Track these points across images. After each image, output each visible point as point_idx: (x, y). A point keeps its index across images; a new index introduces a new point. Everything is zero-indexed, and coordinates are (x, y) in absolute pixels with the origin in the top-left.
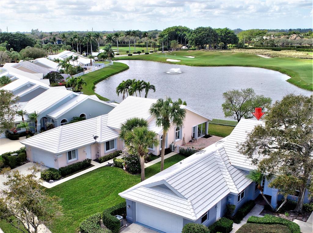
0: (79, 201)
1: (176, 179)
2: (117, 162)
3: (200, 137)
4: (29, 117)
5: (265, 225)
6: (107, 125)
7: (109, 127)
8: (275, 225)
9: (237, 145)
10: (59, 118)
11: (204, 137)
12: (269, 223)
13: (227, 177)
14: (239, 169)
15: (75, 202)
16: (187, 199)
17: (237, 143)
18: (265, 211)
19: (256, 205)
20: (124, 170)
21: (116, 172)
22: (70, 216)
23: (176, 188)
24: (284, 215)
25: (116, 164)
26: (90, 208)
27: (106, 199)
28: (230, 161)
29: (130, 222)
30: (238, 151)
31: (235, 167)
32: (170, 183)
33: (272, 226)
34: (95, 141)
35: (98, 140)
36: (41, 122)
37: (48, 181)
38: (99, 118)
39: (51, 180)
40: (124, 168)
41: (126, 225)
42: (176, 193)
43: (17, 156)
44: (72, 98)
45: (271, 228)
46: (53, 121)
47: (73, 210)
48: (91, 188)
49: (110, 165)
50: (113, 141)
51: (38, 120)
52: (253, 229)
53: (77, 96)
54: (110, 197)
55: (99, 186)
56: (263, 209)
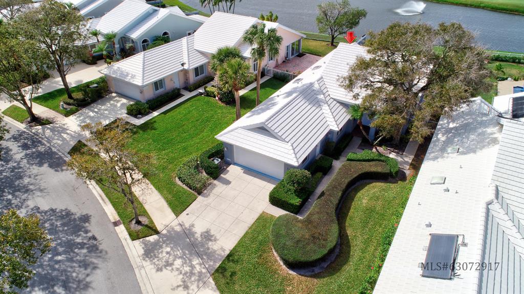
0: (172, 140)
1: (276, 120)
2: (208, 91)
3: (293, 56)
4: (105, 38)
5: (364, 163)
6: (195, 48)
7: (197, 51)
8: (374, 163)
9: (338, 78)
10: (139, 38)
11: (297, 56)
12: (369, 160)
13: (326, 112)
14: (338, 102)
15: (168, 141)
16: (288, 142)
17: (338, 76)
18: (363, 144)
19: (354, 137)
20: (216, 100)
21: (208, 102)
22: (164, 159)
23: (276, 131)
24: (381, 148)
25: (208, 94)
26: (184, 148)
27: (201, 136)
28: (329, 93)
29: (229, 164)
30: (339, 85)
31: (335, 100)
32: (269, 125)
33: (371, 163)
34: (182, 68)
35: (186, 67)
36: (119, 43)
37: (135, 116)
38: (184, 40)
39: (138, 116)
40: (217, 98)
41: (225, 167)
42: (276, 136)
43: (96, 87)
44: (152, 14)
45: (370, 166)
46: (133, 41)
47: (167, 151)
48: (184, 124)
49: (201, 94)
50: (202, 67)
51: (116, 40)
52: (353, 168)
53: (157, 10)
54: (205, 134)
55: (192, 121)
56: (361, 142)
